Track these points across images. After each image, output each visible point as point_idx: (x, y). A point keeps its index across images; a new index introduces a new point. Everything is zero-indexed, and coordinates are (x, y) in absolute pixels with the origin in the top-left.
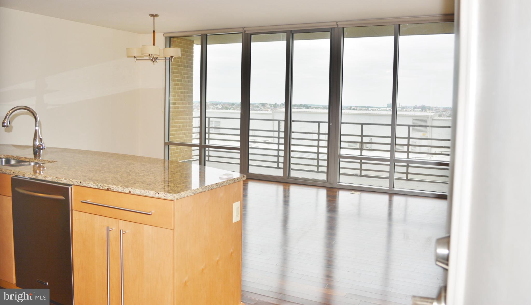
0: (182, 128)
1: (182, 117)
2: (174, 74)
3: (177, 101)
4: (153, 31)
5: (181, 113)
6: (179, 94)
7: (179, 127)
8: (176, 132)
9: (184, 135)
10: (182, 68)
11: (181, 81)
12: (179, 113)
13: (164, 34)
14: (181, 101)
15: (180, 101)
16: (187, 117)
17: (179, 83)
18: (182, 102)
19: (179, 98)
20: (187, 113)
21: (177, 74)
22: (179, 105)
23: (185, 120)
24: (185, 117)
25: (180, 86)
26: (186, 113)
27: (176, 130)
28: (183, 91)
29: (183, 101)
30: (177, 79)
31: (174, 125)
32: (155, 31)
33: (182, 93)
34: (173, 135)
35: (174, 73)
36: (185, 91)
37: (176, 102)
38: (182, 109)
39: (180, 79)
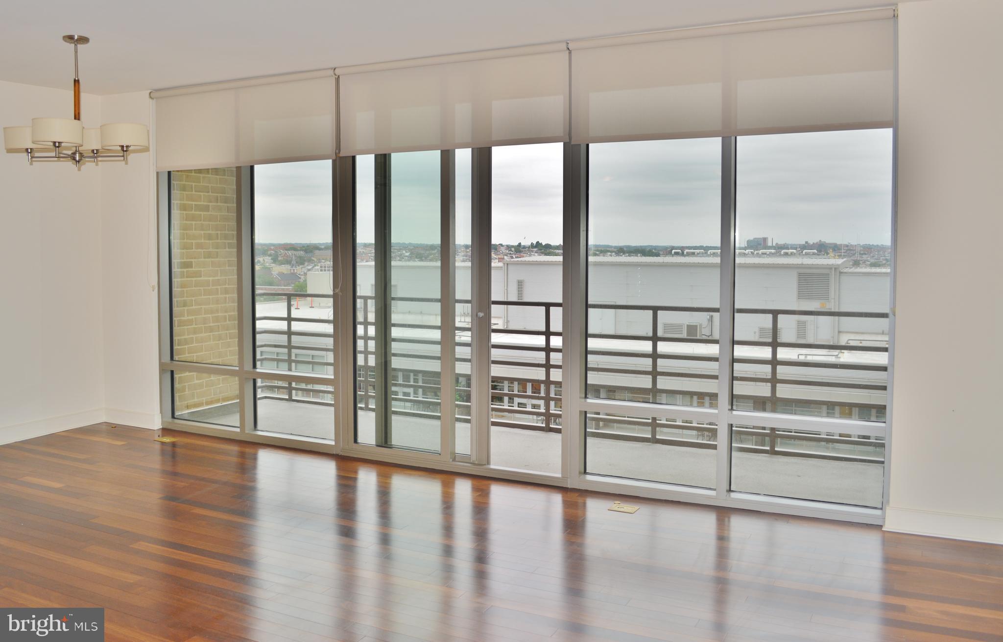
0: (212, 324)
1: (211, 297)
2: (185, 191)
3: (195, 258)
4: (75, 81)
5: (210, 288)
6: (203, 241)
7: (204, 324)
8: (194, 336)
9: (218, 342)
10: (208, 176)
11: (206, 208)
12: (202, 288)
13: (150, 93)
14: (209, 257)
15: (205, 258)
16: (227, 296)
17: (202, 213)
18: (210, 260)
19: (202, 251)
20: (227, 286)
21: (194, 193)
22: (202, 269)
23: (219, 306)
24: (219, 296)
25: (202, 222)
26: (224, 287)
27: (195, 332)
28: (213, 232)
29: (215, 258)
30: (194, 203)
31: (190, 318)
32: (78, 81)
33: (210, 237)
34: (186, 342)
35: (184, 188)
36: (219, 232)
37: (193, 260)
38: (211, 279)
39: (202, 203)
